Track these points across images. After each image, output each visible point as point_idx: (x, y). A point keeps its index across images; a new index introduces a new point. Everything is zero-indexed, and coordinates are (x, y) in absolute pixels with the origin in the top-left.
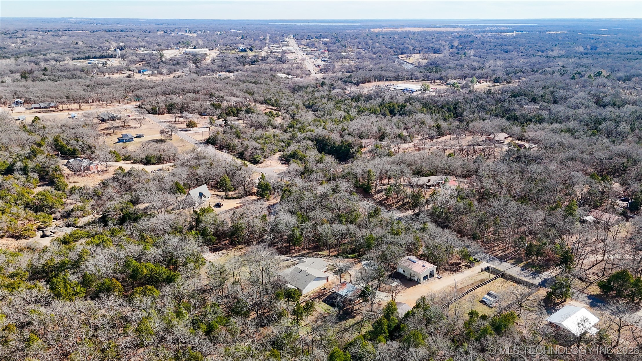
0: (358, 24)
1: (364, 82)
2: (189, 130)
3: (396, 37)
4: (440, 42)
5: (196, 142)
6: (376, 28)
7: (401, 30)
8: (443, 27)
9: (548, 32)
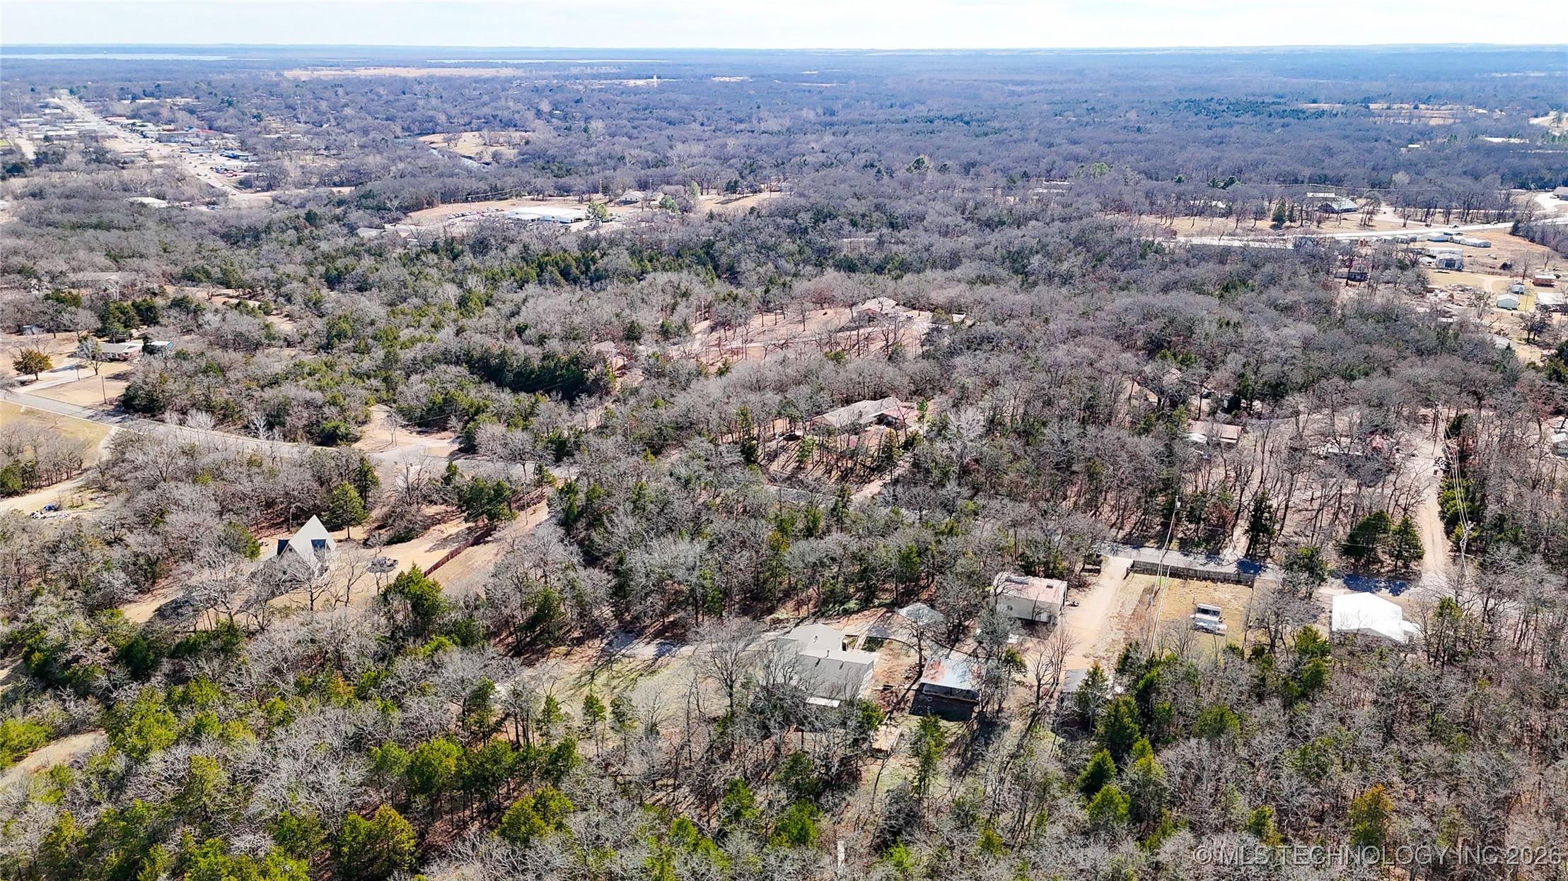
0: (225, 58)
1: (418, 207)
2: (31, 382)
3: (382, 91)
4: (503, 102)
5: (90, 413)
6: (291, 69)
7: (363, 73)
8: (466, 66)
9: (716, 79)
